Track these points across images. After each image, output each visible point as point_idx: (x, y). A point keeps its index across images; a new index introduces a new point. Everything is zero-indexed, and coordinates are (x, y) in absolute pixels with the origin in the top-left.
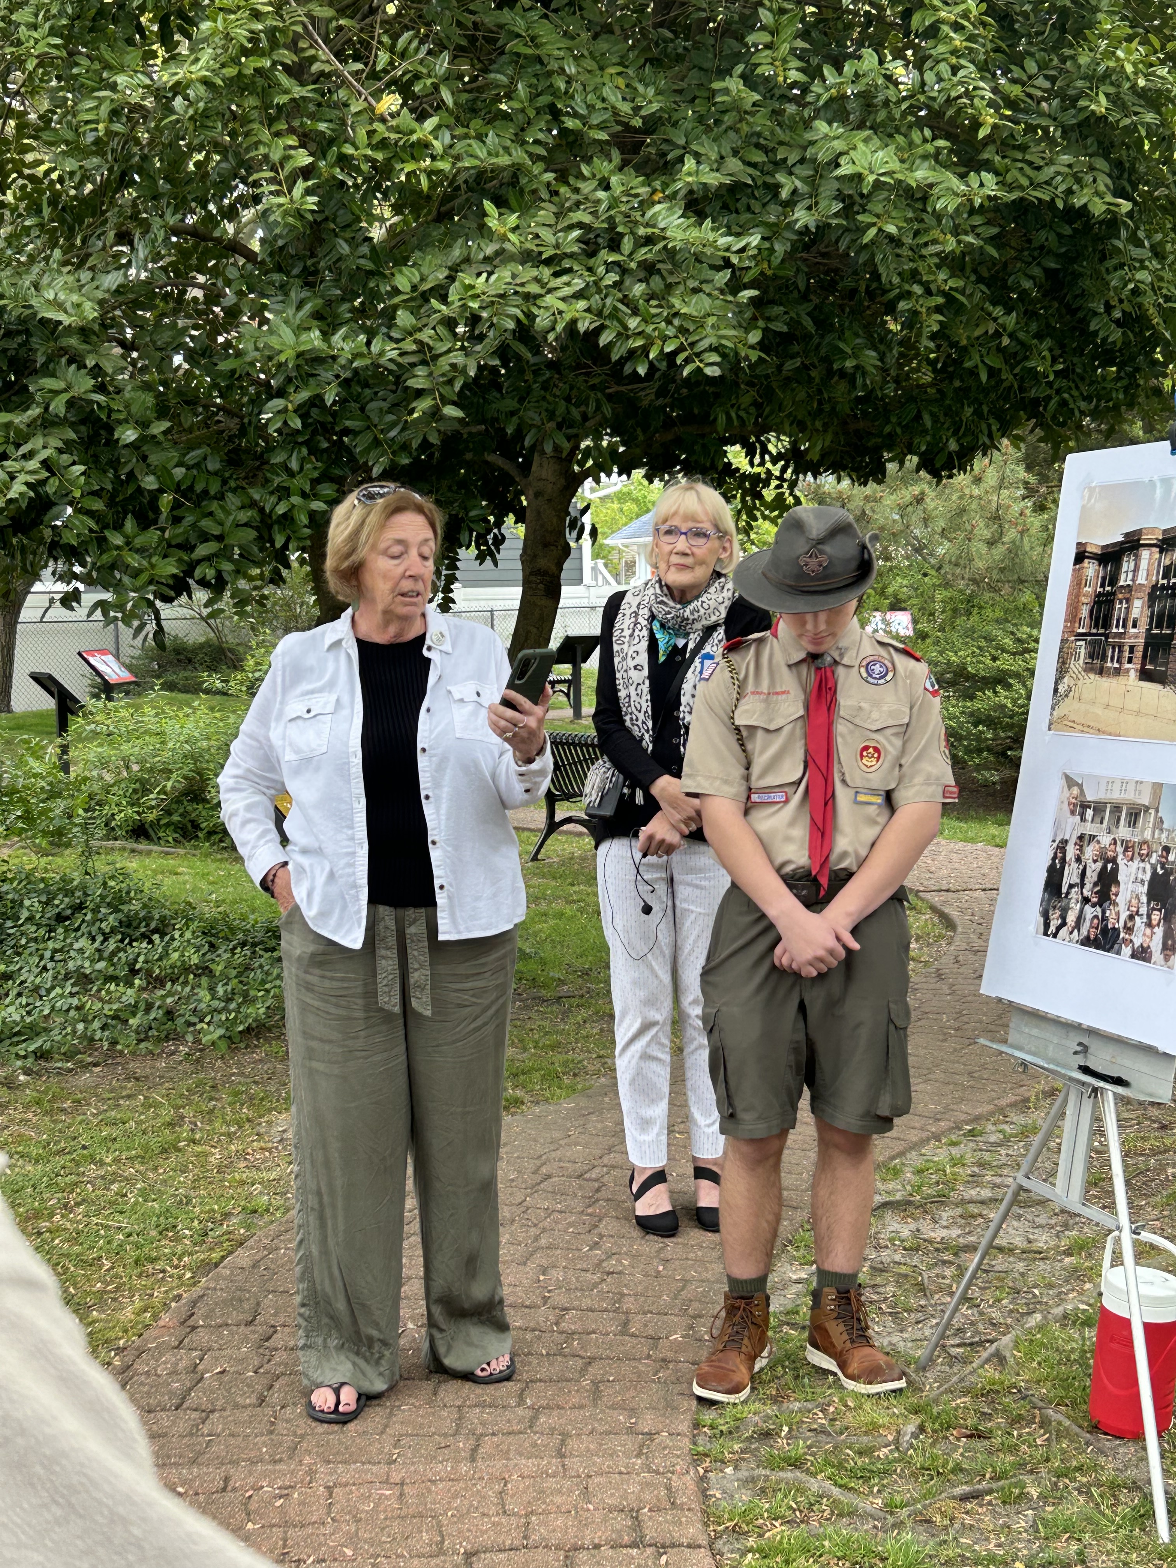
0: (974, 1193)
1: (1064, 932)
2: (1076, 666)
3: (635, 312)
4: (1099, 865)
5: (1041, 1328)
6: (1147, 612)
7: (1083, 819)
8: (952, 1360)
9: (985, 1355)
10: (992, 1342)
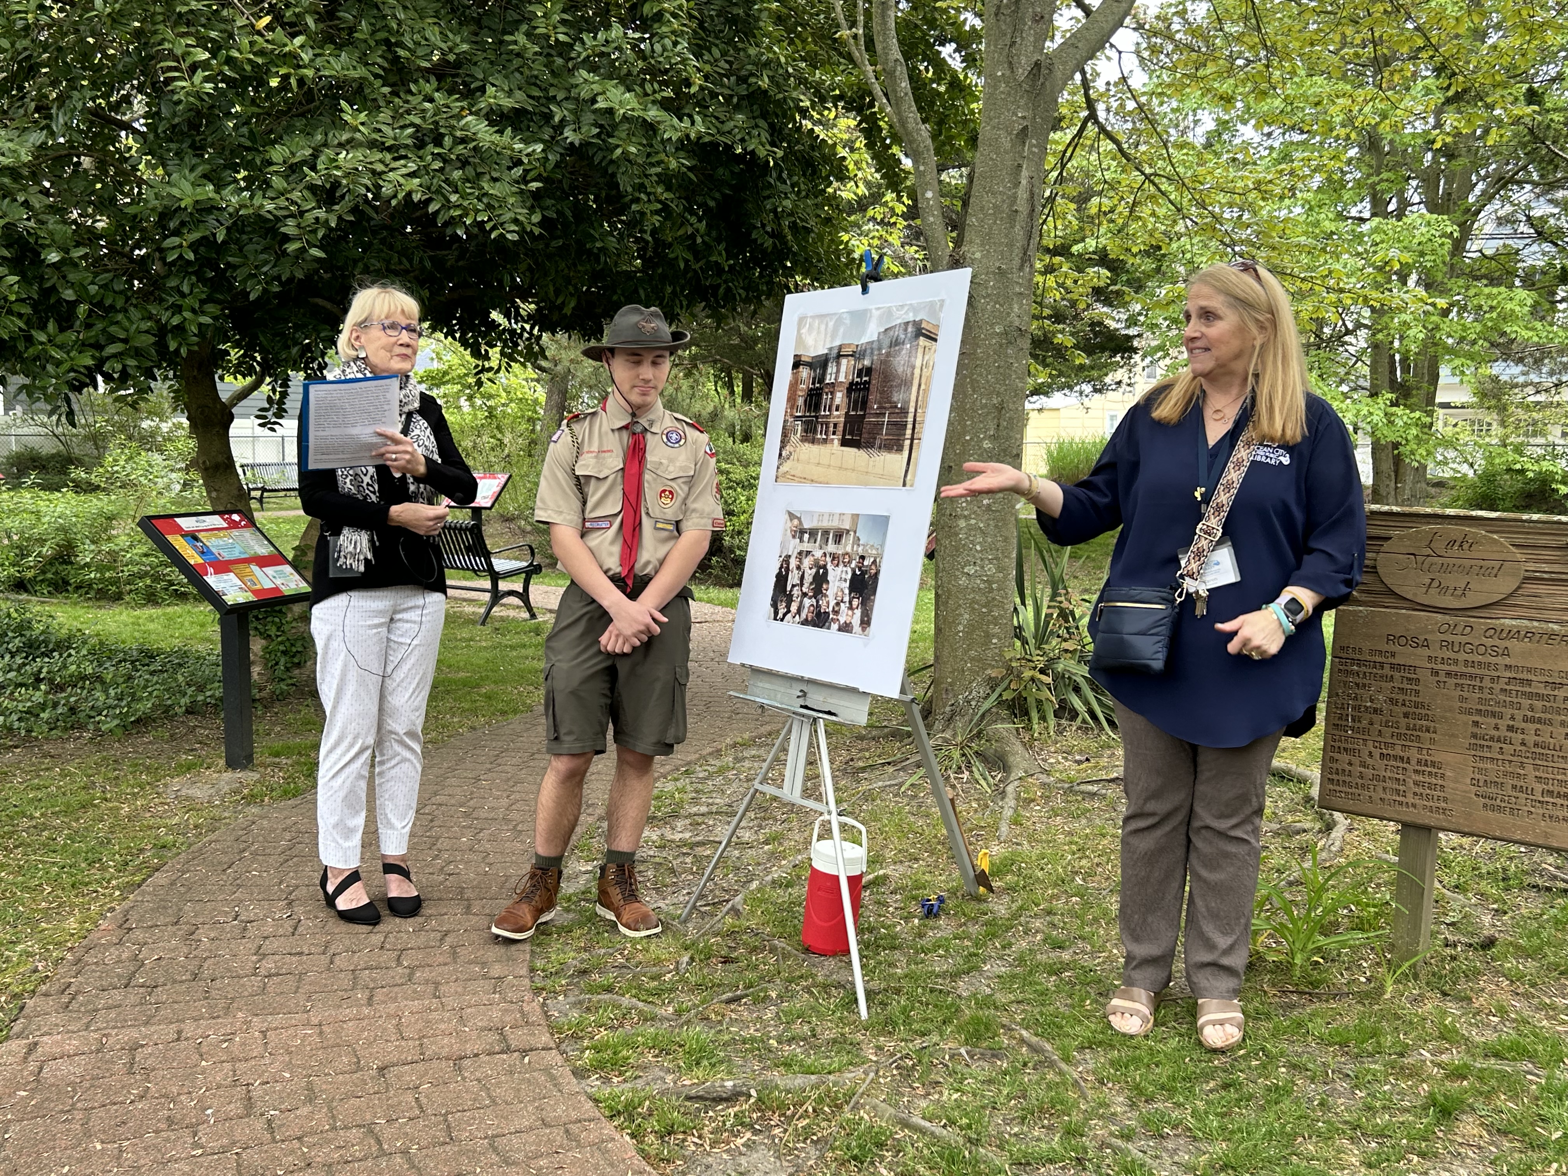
0: (695, 809)
1: (789, 616)
2: (795, 438)
3: (456, 191)
4: (814, 571)
5: (759, 890)
6: (846, 400)
7: (801, 540)
8: (703, 915)
9: (725, 910)
10: (727, 901)
